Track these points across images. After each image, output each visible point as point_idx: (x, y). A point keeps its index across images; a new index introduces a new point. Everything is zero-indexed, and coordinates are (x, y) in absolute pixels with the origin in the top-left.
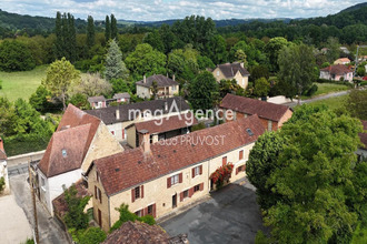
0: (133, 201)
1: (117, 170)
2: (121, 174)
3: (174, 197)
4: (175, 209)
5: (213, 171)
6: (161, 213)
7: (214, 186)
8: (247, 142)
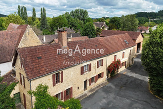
0: (54, 85)
1: (39, 58)
2: (43, 62)
3: (85, 82)
4: (86, 92)
5: (109, 64)
6: (76, 94)
7: (109, 75)
8: (126, 47)
